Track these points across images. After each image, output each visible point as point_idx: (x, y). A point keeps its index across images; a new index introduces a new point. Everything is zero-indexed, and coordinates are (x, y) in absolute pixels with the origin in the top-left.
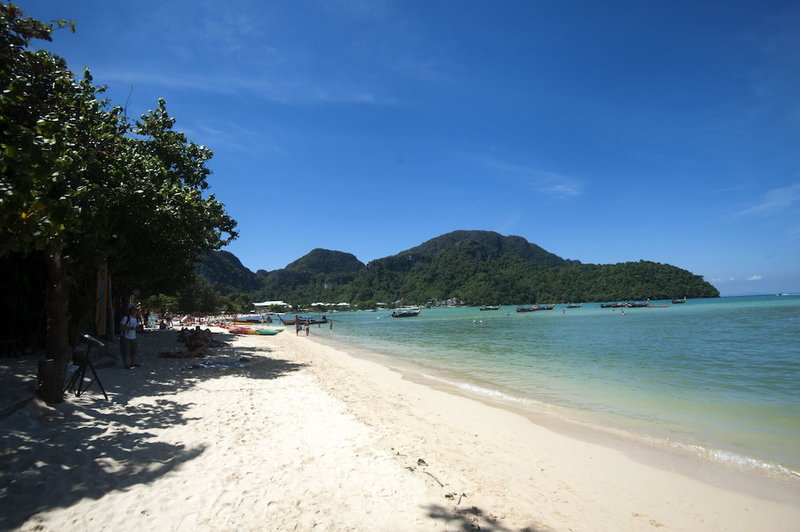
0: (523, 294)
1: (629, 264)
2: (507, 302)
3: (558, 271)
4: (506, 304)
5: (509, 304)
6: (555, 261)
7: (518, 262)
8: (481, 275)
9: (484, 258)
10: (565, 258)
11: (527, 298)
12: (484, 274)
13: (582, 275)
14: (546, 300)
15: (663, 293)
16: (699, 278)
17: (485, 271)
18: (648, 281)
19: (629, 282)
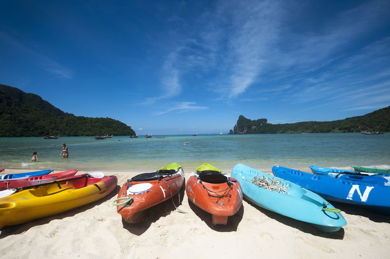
0: (40, 131)
1: (102, 118)
2: (28, 135)
3: (64, 118)
4: (26, 136)
5: (29, 136)
6: (59, 112)
7: (37, 110)
8: (7, 116)
9: (9, 105)
10: (65, 112)
11: (43, 133)
12: (9, 115)
13: (78, 122)
14: (56, 134)
15: (116, 133)
16: (129, 127)
17: (11, 114)
18: (110, 127)
19: (102, 127)
